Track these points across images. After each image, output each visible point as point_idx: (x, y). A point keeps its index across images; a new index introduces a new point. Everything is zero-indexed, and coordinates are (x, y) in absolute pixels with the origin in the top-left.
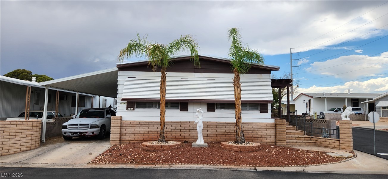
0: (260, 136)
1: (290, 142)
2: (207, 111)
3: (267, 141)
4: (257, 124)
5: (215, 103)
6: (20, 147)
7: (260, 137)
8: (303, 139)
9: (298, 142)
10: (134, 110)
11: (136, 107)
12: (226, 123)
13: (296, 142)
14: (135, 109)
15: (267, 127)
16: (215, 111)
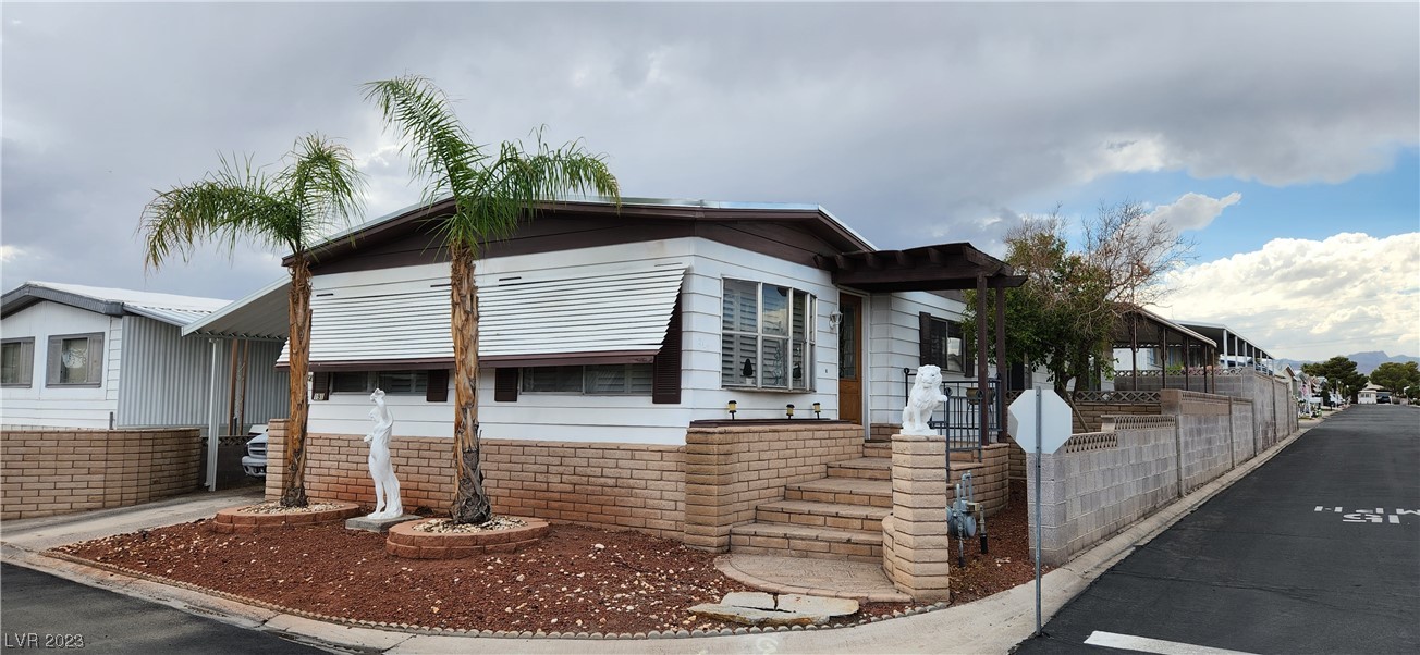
0: (639, 502)
1: (755, 535)
2: (496, 400)
3: (662, 524)
4: (633, 452)
5: (517, 368)
6: (71, 499)
7: (639, 505)
8: (858, 523)
9: (795, 538)
10: (326, 399)
11: (335, 390)
12: (563, 447)
13: (785, 536)
14: (330, 397)
15: (666, 465)
16: (519, 397)
